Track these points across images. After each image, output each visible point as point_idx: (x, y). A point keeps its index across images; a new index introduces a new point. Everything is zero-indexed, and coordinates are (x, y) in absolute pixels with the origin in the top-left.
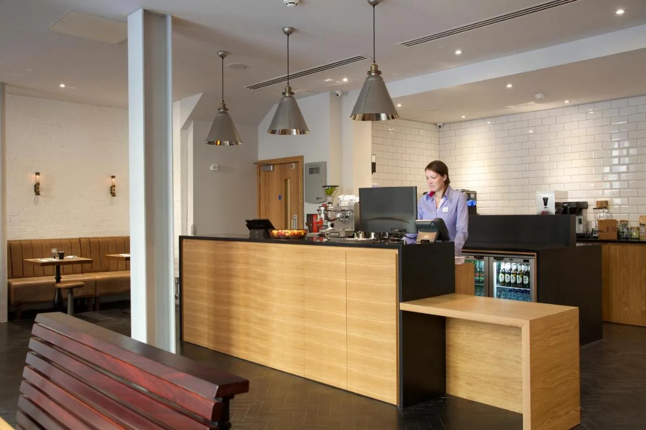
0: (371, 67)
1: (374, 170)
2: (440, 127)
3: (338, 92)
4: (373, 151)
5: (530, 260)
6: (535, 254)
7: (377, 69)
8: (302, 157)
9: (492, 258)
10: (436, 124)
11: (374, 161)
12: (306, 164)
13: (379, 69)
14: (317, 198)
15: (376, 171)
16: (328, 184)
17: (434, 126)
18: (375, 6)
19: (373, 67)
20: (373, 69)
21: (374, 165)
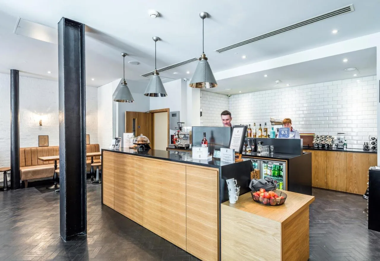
0: (201, 56)
1: (201, 115)
2: (229, 96)
3: (185, 79)
4: (201, 106)
5: (283, 164)
6: (287, 161)
7: (205, 56)
8: (169, 109)
9: (262, 162)
10: (228, 95)
11: (201, 111)
12: (171, 112)
13: (206, 57)
14: (175, 128)
15: (202, 115)
16: (180, 122)
17: (226, 96)
18: (204, 19)
19: (203, 55)
20: (203, 56)
21: (201, 113)
